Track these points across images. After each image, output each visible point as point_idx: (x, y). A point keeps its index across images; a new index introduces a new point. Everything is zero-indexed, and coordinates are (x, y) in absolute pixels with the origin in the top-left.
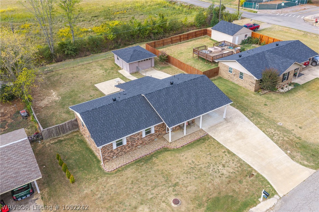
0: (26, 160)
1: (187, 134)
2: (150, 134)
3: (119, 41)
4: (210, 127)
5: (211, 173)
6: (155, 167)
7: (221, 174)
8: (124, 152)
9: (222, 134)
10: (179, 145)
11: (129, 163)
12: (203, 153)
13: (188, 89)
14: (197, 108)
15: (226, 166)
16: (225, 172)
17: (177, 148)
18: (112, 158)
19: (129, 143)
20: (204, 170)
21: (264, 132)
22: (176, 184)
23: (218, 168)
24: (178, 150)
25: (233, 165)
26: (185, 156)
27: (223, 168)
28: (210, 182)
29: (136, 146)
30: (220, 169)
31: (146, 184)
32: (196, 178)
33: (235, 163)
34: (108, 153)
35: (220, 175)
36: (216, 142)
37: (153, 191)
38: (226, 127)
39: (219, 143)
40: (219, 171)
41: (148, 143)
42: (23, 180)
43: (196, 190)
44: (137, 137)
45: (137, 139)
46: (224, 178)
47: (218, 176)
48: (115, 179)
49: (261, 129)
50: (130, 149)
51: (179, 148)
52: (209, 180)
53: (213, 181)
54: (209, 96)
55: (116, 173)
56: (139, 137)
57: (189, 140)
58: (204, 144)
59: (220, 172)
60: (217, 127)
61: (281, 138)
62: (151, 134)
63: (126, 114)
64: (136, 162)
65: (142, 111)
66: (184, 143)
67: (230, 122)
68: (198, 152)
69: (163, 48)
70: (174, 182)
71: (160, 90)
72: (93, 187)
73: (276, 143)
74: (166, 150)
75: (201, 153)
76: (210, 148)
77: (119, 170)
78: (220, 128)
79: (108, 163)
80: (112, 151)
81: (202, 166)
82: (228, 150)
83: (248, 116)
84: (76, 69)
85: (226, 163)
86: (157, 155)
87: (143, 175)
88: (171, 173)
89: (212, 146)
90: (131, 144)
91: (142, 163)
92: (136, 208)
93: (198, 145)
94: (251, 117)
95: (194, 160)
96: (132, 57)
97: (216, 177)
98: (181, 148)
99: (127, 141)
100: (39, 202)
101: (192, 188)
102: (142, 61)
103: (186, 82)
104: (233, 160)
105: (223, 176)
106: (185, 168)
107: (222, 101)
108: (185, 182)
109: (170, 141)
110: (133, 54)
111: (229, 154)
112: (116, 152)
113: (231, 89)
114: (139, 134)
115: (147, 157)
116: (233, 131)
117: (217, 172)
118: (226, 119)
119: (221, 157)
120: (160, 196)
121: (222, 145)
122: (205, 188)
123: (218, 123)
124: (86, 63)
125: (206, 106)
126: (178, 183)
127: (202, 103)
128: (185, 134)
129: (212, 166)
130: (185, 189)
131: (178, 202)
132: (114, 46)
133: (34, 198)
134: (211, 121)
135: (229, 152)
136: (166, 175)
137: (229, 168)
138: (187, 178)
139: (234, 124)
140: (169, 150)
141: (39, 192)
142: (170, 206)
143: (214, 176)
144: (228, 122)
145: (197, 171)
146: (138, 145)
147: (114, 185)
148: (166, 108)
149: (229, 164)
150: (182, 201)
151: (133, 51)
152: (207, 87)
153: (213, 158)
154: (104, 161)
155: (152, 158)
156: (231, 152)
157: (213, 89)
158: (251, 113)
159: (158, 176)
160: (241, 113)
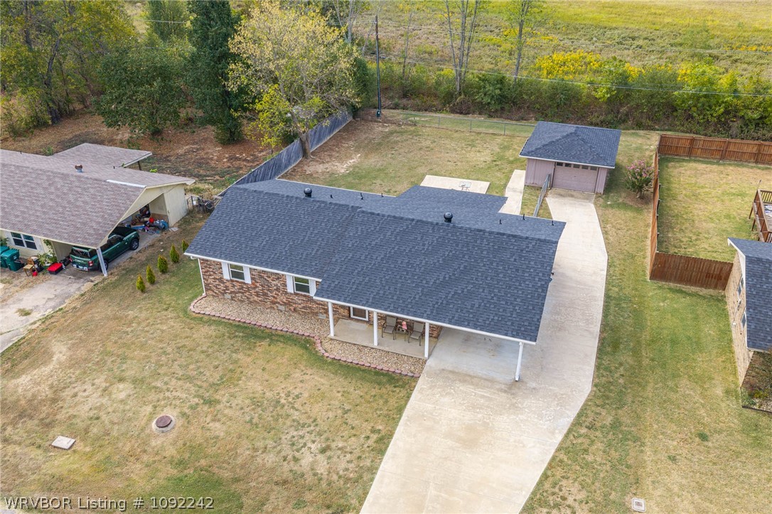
0: (111, 215)
1: (381, 348)
2: (307, 294)
3: (624, 110)
4: (450, 369)
5: (283, 438)
6: (241, 354)
7: (294, 457)
8: (248, 298)
9: (446, 400)
10: (336, 352)
11: (229, 319)
12: (341, 398)
13: (465, 249)
14: (422, 297)
15: (328, 453)
16: (307, 460)
17: (323, 356)
18: (223, 294)
19: (258, 285)
20: (284, 424)
21: (546, 476)
22: (210, 402)
23: (309, 445)
24: (320, 361)
25: (343, 465)
26: (307, 377)
27: (317, 451)
28: (255, 450)
29: (273, 303)
30: (310, 448)
31: (187, 366)
32: (251, 421)
33: (351, 466)
34: (215, 278)
35: (290, 457)
36: (403, 403)
37: (174, 381)
38: (483, 397)
39: (400, 410)
40: (302, 447)
41: (302, 312)
42: (77, 237)
43: (217, 437)
44: (274, 282)
45: (275, 288)
46: (286, 467)
47: (283, 454)
48: (177, 325)
49: (550, 467)
50: (260, 299)
51: (328, 357)
52: (260, 444)
53: (263, 452)
54: (490, 292)
55: (194, 319)
56: (279, 285)
57: (367, 360)
58: (375, 388)
59: (301, 452)
60: (465, 381)
62: (308, 296)
63: (292, 228)
64: (239, 326)
65: (320, 239)
66: (351, 357)
67: (513, 394)
68: (339, 389)
70: (217, 397)
71: (402, 218)
72: (144, 315)
74: (306, 344)
75: (339, 395)
76: (369, 402)
77: (203, 320)
78: (469, 388)
79: (211, 298)
80: (221, 280)
81: (296, 415)
82: (390, 435)
83: (583, 418)
84: (456, 135)
85: (339, 449)
86: (277, 341)
87: (210, 350)
88: (240, 382)
89: (381, 402)
90: (263, 290)
91: (241, 334)
92: (121, 380)
93: (363, 379)
94: (586, 427)
95: (306, 395)
96: (547, 145)
97: (280, 452)
98: (329, 360)
99: (252, 279)
100: (87, 286)
101: (218, 428)
102: (567, 165)
103: (481, 233)
104: (359, 458)
105: (292, 463)
106: (269, 394)
107: (510, 323)
108: (226, 411)
109: (332, 335)
110: (557, 140)
111: (376, 442)
112: (230, 287)
113: (689, 338)
114: (278, 277)
115: (263, 332)
116: (480, 416)
117: (295, 448)
118: (518, 384)
119: (353, 432)
120: (168, 394)
121: (400, 418)
122: (231, 450)
123: (484, 377)
124: (491, 131)
125: (451, 306)
126: (218, 402)
127: (450, 295)
128: (376, 344)
129: (308, 429)
130: (208, 420)
131: (164, 424)
132: (602, 118)
133: (92, 278)
134: (475, 362)
135: (383, 442)
136: (230, 378)
137: (325, 463)
138: (242, 409)
139: (513, 406)
140: (306, 348)
141: (105, 275)
142: (150, 420)
143: (279, 448)
144: (505, 392)
145: (274, 413)
146: (279, 303)
147: (163, 331)
148: (363, 258)
149: (338, 457)
150: (175, 431)
151: (565, 134)
152: (517, 270)
153: (338, 422)
154: (207, 290)
155: (265, 338)
156: (389, 443)
157: (527, 283)
158: (609, 420)
159: (220, 368)
160: (584, 399)
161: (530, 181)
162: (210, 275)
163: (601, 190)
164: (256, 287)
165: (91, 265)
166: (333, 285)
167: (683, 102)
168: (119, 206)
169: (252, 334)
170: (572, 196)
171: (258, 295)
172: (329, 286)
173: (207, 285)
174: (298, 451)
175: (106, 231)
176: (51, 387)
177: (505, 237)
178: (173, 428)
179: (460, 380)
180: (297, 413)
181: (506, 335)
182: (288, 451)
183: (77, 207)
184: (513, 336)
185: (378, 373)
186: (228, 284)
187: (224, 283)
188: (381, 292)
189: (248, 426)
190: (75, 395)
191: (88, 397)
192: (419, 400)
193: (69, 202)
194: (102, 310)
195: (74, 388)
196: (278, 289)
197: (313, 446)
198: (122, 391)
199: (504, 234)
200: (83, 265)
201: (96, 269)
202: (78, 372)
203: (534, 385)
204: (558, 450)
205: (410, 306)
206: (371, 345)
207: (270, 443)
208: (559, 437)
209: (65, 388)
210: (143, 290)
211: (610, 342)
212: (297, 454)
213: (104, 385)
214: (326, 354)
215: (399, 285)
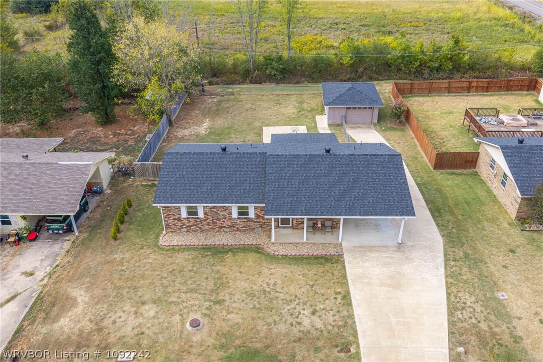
0: (74, 188)
1: (309, 242)
4: (358, 245)
5: (283, 312)
6: (218, 266)
7: (297, 322)
8: (200, 228)
9: (367, 264)
10: (282, 251)
11: (194, 245)
12: (303, 278)
13: (348, 168)
15: (318, 314)
16: (306, 322)
17: (274, 255)
18: (180, 229)
19: (209, 217)
20: (278, 303)
21: (448, 294)
22: (220, 302)
23: (302, 312)
24: (274, 259)
25: (331, 319)
26: (273, 271)
27: (310, 315)
28: (269, 324)
29: (220, 228)
30: (304, 314)
31: (185, 282)
32: (254, 307)
33: (336, 318)
34: (174, 219)
35: (294, 323)
36: (343, 272)
37: (183, 295)
38: (387, 257)
39: (344, 276)
40: (299, 315)
41: (243, 230)
43: (238, 323)
44: (222, 213)
45: (222, 217)
46: (295, 330)
47: (289, 322)
48: (159, 257)
49: (448, 288)
50: (210, 227)
51: (278, 255)
52: (270, 320)
53: (275, 325)
54: (376, 192)
55: (168, 250)
56: (226, 214)
57: (304, 251)
58: (320, 267)
59: (300, 318)
60: (371, 251)
61: (474, 321)
62: (248, 218)
63: (224, 174)
64: (203, 248)
65: (248, 178)
66: (293, 252)
67: (403, 252)
68: (299, 273)
69: (428, 96)
70: (221, 298)
71: (299, 155)
72: (127, 256)
73: (451, 324)
74: (257, 250)
75: (301, 276)
76: (323, 277)
77: (174, 249)
78: (376, 254)
79: (171, 234)
80: (179, 219)
81: (282, 296)
82: (348, 293)
83: (448, 256)
84: (264, 98)
85: (323, 309)
86: (237, 252)
87: (195, 268)
88: (230, 284)
89: (330, 275)
90: (213, 220)
91: (209, 253)
92: (143, 303)
93: (309, 263)
94: (453, 261)
95: (279, 282)
96: (338, 97)
97: (286, 321)
98: (280, 257)
99: (205, 214)
100: (67, 245)
101: (234, 318)
102: (354, 108)
103: (353, 156)
104: (338, 311)
105: (298, 326)
106: (254, 287)
107: (395, 208)
108: (234, 305)
109: (273, 240)
110: (344, 93)
111: (342, 299)
112: (186, 223)
113: (474, 199)
114: (225, 209)
115: (223, 248)
116: (392, 269)
117: (294, 316)
118: (401, 245)
119: (325, 297)
120: (185, 304)
121: (347, 281)
122: (253, 329)
123: (381, 245)
124: (285, 93)
125: (356, 205)
126: (224, 301)
127: (352, 198)
128: (305, 240)
129: (295, 303)
130: (225, 314)
131: (195, 324)
133: (68, 238)
134: (369, 238)
135: (347, 297)
136: (221, 284)
137: (319, 320)
138: (243, 301)
139: (407, 258)
140: (260, 253)
141: (77, 234)
142: (183, 324)
143: (284, 319)
144: (398, 251)
145: (267, 298)
146: (225, 227)
147: (151, 264)
148: (286, 185)
149: (325, 315)
150: (206, 327)
151: (347, 89)
152: (385, 175)
153: (311, 293)
154: (167, 228)
155: (228, 252)
156: (350, 298)
157: (394, 182)
158: (461, 254)
159: (210, 279)
160: (442, 246)
161: (331, 122)
162: (171, 217)
163: (376, 121)
164: (208, 219)
165: (65, 228)
166: (274, 206)
167: (395, 61)
168: (77, 180)
169: (218, 251)
171: (208, 224)
172: (272, 208)
173: (166, 225)
174: (297, 317)
175: (77, 200)
176: (91, 321)
178: (204, 326)
179: (368, 251)
180: (281, 295)
181: (397, 216)
182: (290, 320)
183: (42, 186)
184: (401, 216)
185: (316, 258)
186: (184, 221)
187: (181, 221)
189: (255, 310)
190: (114, 322)
191: (125, 321)
192: (353, 267)
193: (33, 184)
194: (92, 259)
195: (110, 317)
196: (225, 218)
197: (305, 312)
198: (150, 310)
200: (58, 229)
201: (69, 230)
202: (105, 306)
203: (411, 244)
204: (446, 277)
206: (302, 241)
207: (277, 318)
208: (443, 270)
209: (102, 319)
210: (115, 239)
211: (435, 210)
212: (298, 320)
213: (133, 310)
214: (276, 254)
215: (318, 198)
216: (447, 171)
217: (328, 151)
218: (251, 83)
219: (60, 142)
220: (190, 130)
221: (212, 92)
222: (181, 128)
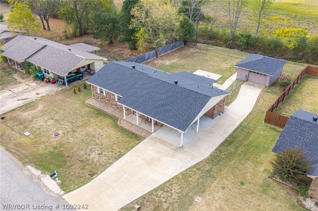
1: (139, 126)
3: (300, 54)
5: (89, 147)
6: (93, 119)
7: (89, 154)
8: (105, 101)
9: (151, 148)
10: (123, 124)
11: (96, 107)
13: (176, 94)
14: (153, 109)
15: (100, 155)
16: (92, 156)
18: (98, 98)
20: (92, 143)
21: (169, 181)
22: (74, 131)
24: (116, 126)
25: (103, 160)
26: (109, 130)
27: (97, 154)
28: (79, 149)
33: (105, 161)
36: (135, 145)
37: (67, 122)
38: (165, 149)
39: (132, 147)
40: (93, 151)
41: (120, 109)
43: (70, 142)
44: (112, 97)
46: (85, 156)
47: (87, 152)
48: (79, 106)
49: (173, 178)
52: (81, 148)
53: (81, 150)
54: (177, 111)
55: (85, 105)
57: (132, 129)
58: (129, 139)
60: (162, 143)
61: (164, 200)
64: (98, 110)
67: (176, 151)
68: (117, 136)
70: (77, 130)
72: (71, 101)
74: (115, 119)
75: (116, 138)
76: (124, 142)
78: (161, 146)
79: (94, 99)
81: (97, 141)
82: (124, 155)
83: (197, 166)
85: (104, 155)
86: (107, 117)
87: (84, 116)
88: (87, 127)
89: (128, 143)
90: (109, 99)
91: (96, 113)
92: (52, 119)
93: (127, 135)
94: (197, 169)
95: (105, 136)
96: (248, 63)
97: (86, 151)
98: (120, 126)
99: (106, 94)
100: (60, 89)
101: (71, 140)
102: (254, 72)
104: (109, 159)
105: (88, 156)
106: (93, 133)
107: (178, 123)
108: (77, 135)
109: (125, 118)
110: (253, 62)
111: (118, 156)
112: (100, 96)
113: (264, 147)
114: (113, 95)
115: (104, 113)
116: (159, 155)
117: (91, 151)
118: (181, 148)
119: (112, 151)
120: (63, 126)
121: (131, 150)
122: (72, 147)
123: (170, 143)
124: (237, 56)
125: (161, 114)
126: (76, 132)
127: (162, 110)
128: (137, 124)
129: (98, 146)
130: (70, 136)
131: (57, 135)
132: (290, 56)
133: (63, 87)
135: (121, 155)
136: (85, 125)
137: (98, 158)
138: (82, 135)
139: (174, 155)
140: (114, 121)
141: (67, 87)
142: (53, 133)
143: (86, 150)
144: (174, 150)
145: (91, 139)
146: (113, 104)
147: (73, 107)
148: (139, 92)
149: (103, 157)
150: (59, 138)
151: (257, 60)
152: (191, 105)
153: (110, 146)
154: (94, 96)
155: (103, 115)
156: (122, 157)
157: (192, 110)
159: (83, 122)
160: (202, 159)
162: (94, 91)
163: (267, 85)
164: (107, 97)
165: (63, 82)
166: (125, 99)
168: (75, 63)
169: (100, 113)
170: (254, 86)
171: (107, 101)
173: (94, 94)
174: (91, 152)
175: (68, 71)
176: (32, 117)
177: (193, 92)
178: (59, 137)
179: (160, 143)
180: (98, 141)
181: (175, 127)
182: (88, 152)
183: (63, 62)
184: (177, 128)
185: (133, 134)
186: (99, 95)
187: (98, 94)
188: (140, 105)
189: (81, 141)
190: (37, 121)
191: (40, 122)
192: (141, 146)
193: (62, 60)
194: (60, 97)
195: (38, 119)
196: (113, 99)
197: (97, 152)
198: (51, 122)
199: (193, 91)
200: (61, 82)
201: (64, 84)
202: (42, 114)
203: (186, 150)
204: (180, 174)
205: (147, 111)
206: (136, 124)
207: (84, 148)
208: (183, 170)
209: (35, 118)
210: (75, 93)
211: (229, 142)
212: (90, 153)
213: (47, 119)
214: (119, 124)
215: (147, 103)
216: (273, 126)
217: (176, 83)
218: (227, 47)
219: (98, 49)
220: (163, 61)
221: (199, 47)
222: (161, 59)
